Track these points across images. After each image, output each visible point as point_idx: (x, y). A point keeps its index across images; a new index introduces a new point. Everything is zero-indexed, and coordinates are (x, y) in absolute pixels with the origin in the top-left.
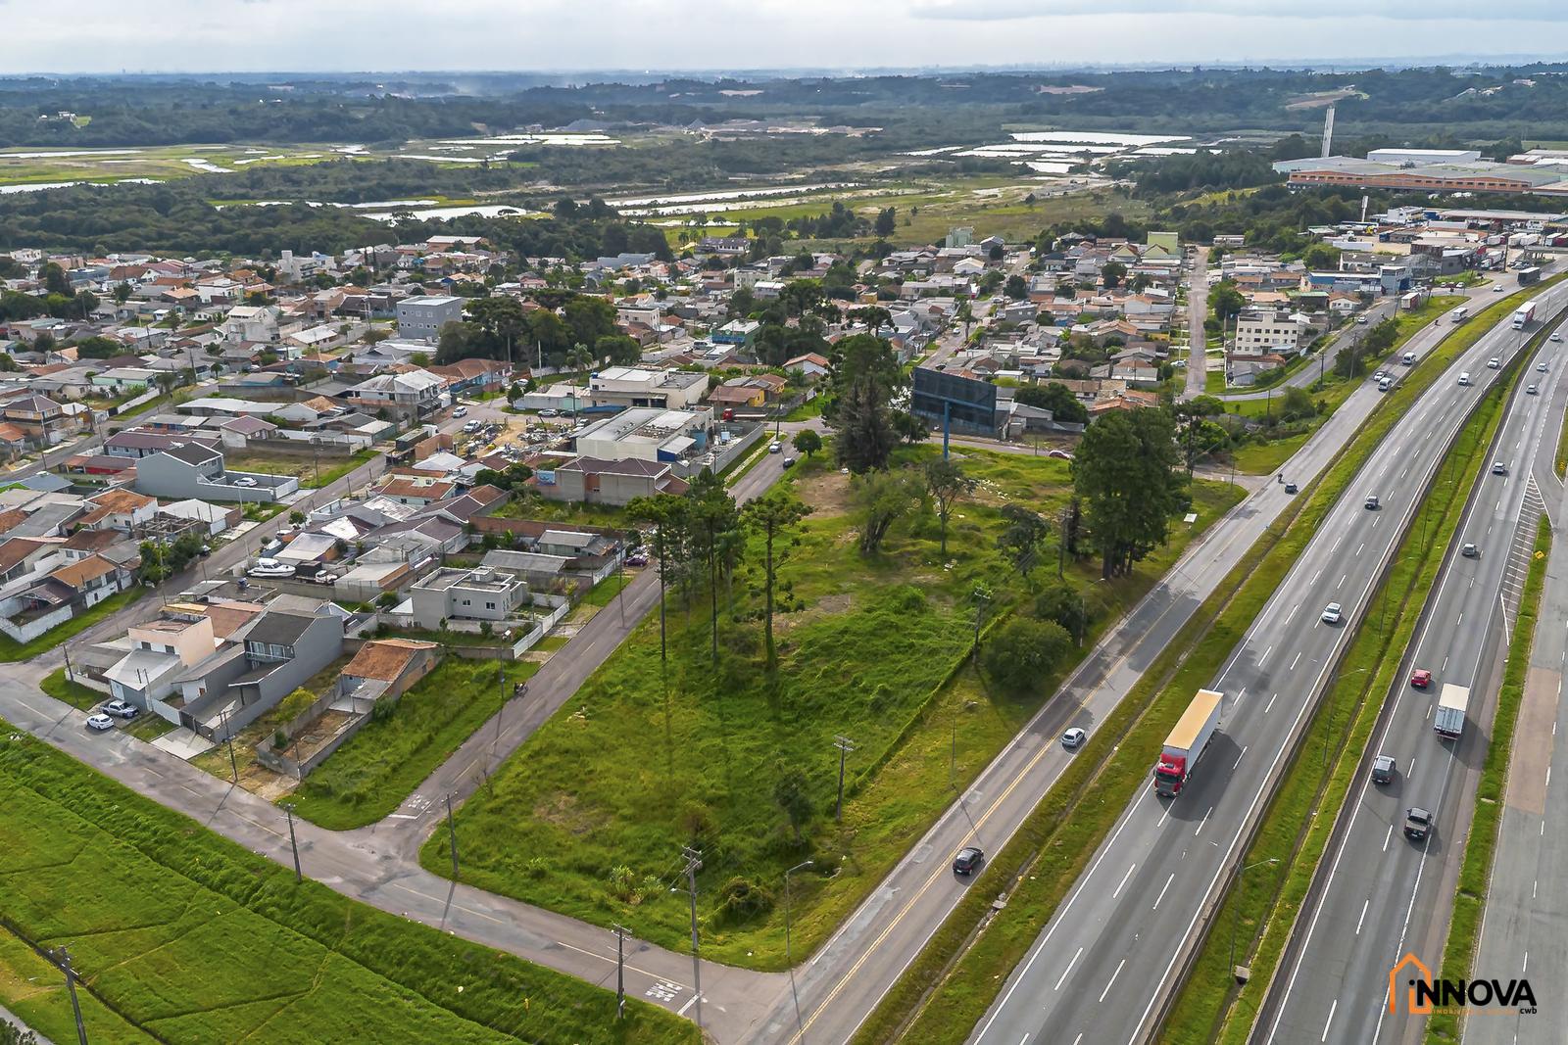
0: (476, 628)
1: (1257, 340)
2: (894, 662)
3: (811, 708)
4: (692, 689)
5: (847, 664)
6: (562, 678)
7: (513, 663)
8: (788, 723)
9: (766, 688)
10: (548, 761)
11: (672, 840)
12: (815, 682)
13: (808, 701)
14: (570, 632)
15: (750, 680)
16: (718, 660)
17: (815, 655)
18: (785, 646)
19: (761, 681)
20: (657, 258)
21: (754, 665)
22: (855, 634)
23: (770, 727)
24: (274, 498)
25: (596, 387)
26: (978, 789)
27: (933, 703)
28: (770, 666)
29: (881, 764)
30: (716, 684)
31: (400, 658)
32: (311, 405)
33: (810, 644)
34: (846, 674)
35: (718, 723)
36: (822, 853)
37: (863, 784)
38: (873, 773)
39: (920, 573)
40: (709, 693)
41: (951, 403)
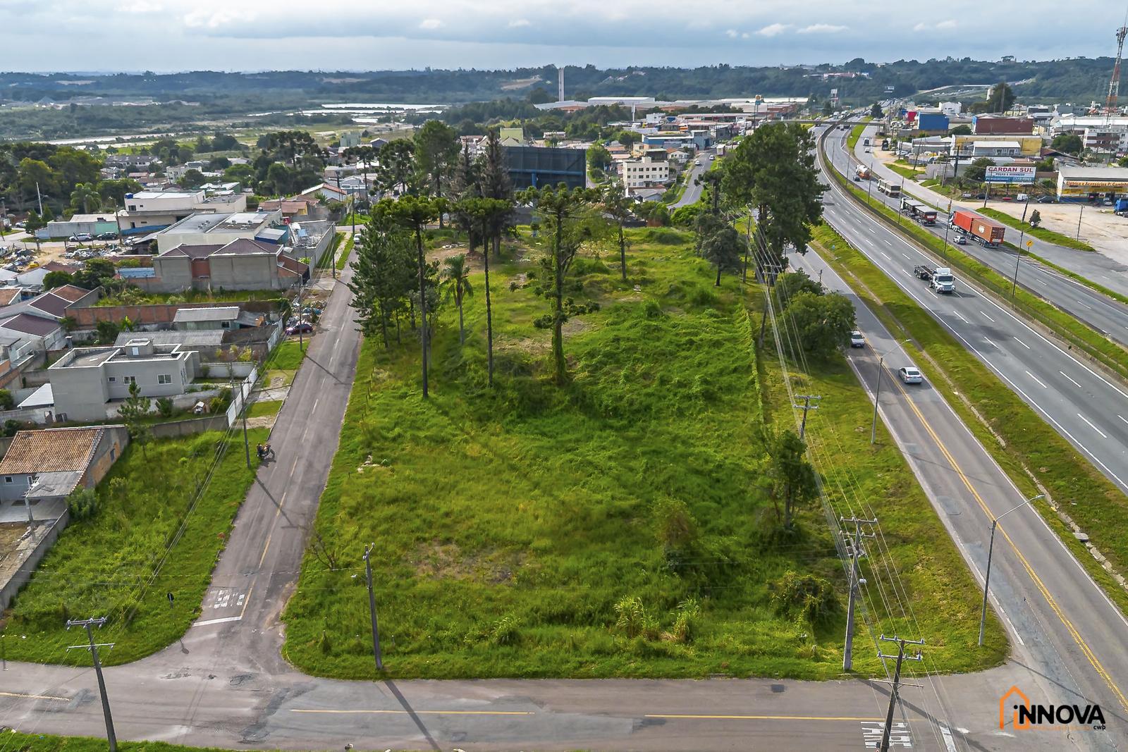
1: (641, 177)
2: (686, 358)
3: (638, 411)
4: (489, 417)
5: (641, 368)
6: (309, 436)
8: (624, 428)
9: (574, 401)
10: (381, 513)
11: (633, 560)
12: (623, 387)
13: (631, 404)
14: (273, 396)
16: (498, 386)
17: (602, 364)
19: (561, 396)
21: (543, 382)
22: (628, 340)
23: (611, 435)
25: (133, 208)
28: (563, 381)
30: (512, 407)
31: (80, 441)
33: (591, 355)
34: (646, 375)
35: (545, 442)
40: (510, 417)
41: (538, 175)
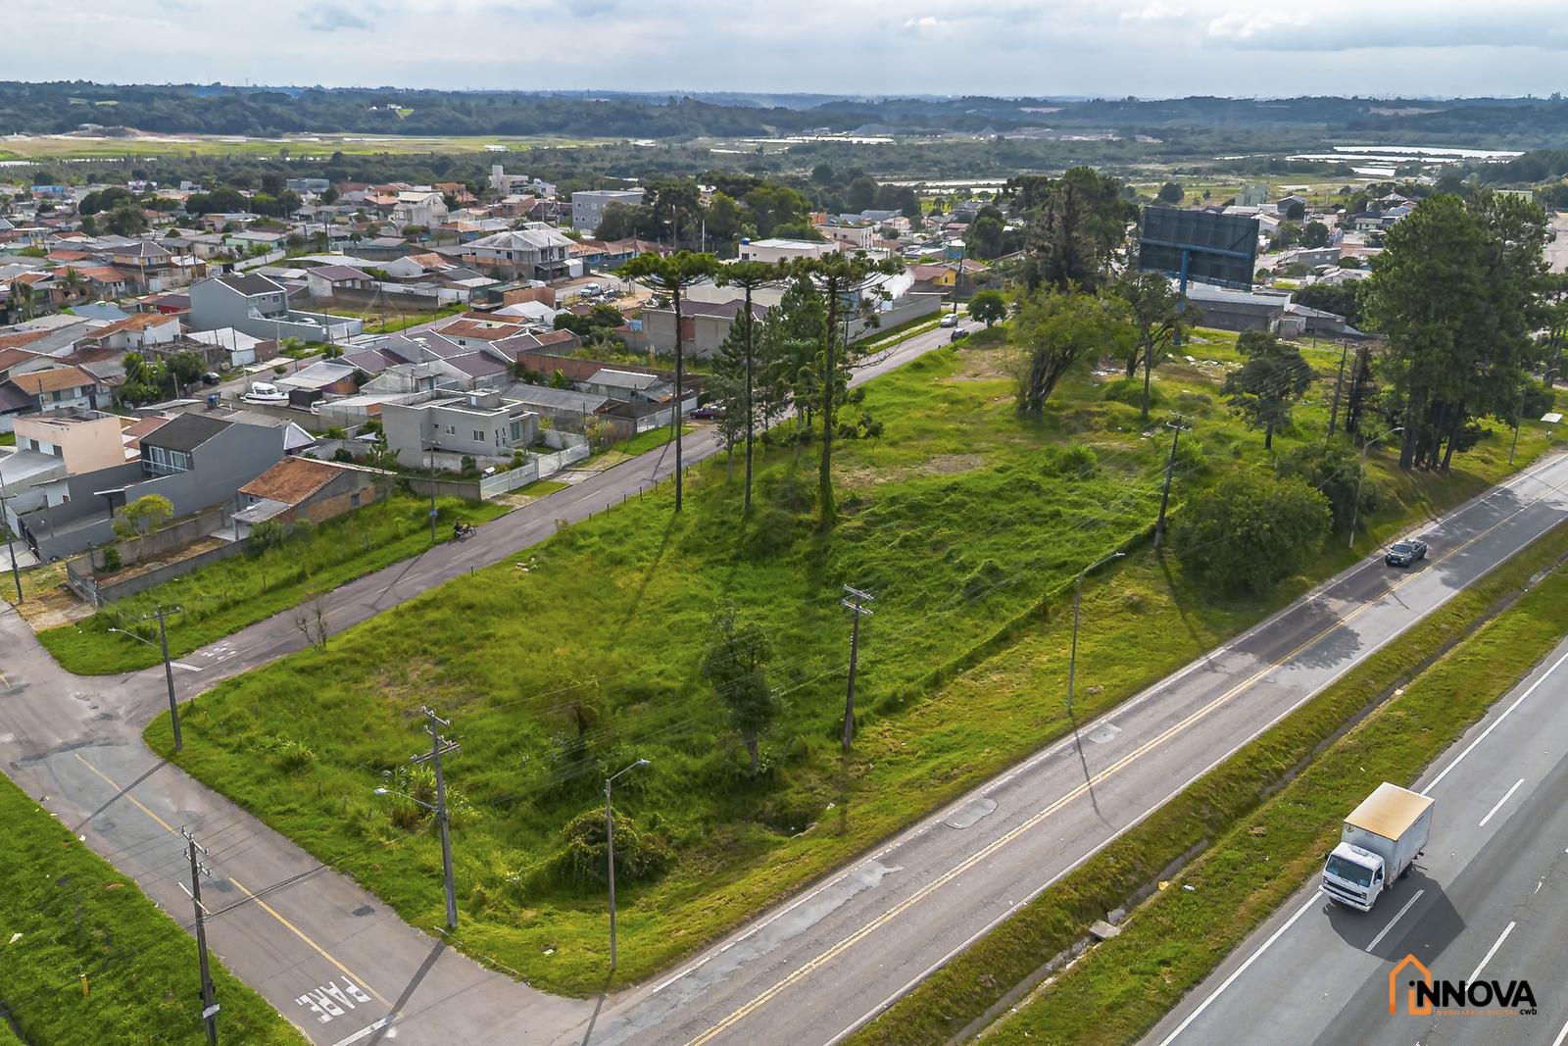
0: (455, 464)
2: (1021, 534)
4: (698, 549)
6: (530, 526)
7: (477, 504)
9: (808, 556)
10: (432, 615)
11: (547, 741)
12: (885, 551)
14: (577, 478)
15: (788, 544)
16: (749, 515)
17: (896, 515)
18: (855, 504)
19: (804, 546)
20: (904, 215)
21: (800, 523)
22: (968, 492)
23: (795, 606)
24: (327, 338)
25: (746, 256)
26: (1116, 722)
27: (1069, 593)
28: (823, 528)
29: (954, 670)
30: (738, 544)
32: (418, 260)
33: (893, 501)
34: (937, 546)
35: (716, 593)
36: (795, 797)
37: (911, 698)
38: (936, 683)
39: (1101, 439)
40: (723, 556)
41: (1192, 253)
